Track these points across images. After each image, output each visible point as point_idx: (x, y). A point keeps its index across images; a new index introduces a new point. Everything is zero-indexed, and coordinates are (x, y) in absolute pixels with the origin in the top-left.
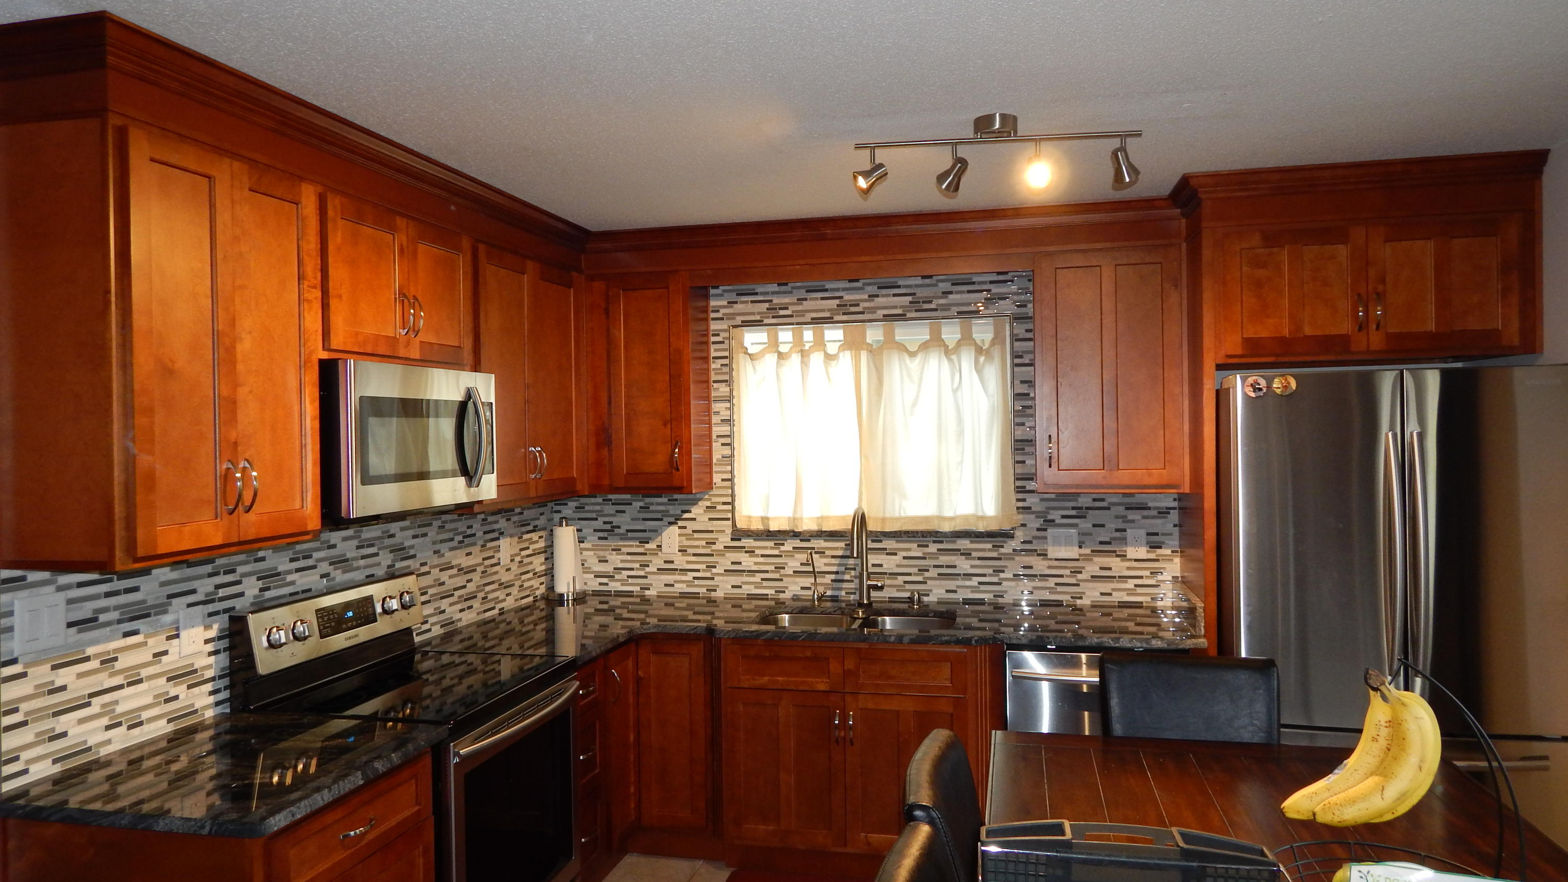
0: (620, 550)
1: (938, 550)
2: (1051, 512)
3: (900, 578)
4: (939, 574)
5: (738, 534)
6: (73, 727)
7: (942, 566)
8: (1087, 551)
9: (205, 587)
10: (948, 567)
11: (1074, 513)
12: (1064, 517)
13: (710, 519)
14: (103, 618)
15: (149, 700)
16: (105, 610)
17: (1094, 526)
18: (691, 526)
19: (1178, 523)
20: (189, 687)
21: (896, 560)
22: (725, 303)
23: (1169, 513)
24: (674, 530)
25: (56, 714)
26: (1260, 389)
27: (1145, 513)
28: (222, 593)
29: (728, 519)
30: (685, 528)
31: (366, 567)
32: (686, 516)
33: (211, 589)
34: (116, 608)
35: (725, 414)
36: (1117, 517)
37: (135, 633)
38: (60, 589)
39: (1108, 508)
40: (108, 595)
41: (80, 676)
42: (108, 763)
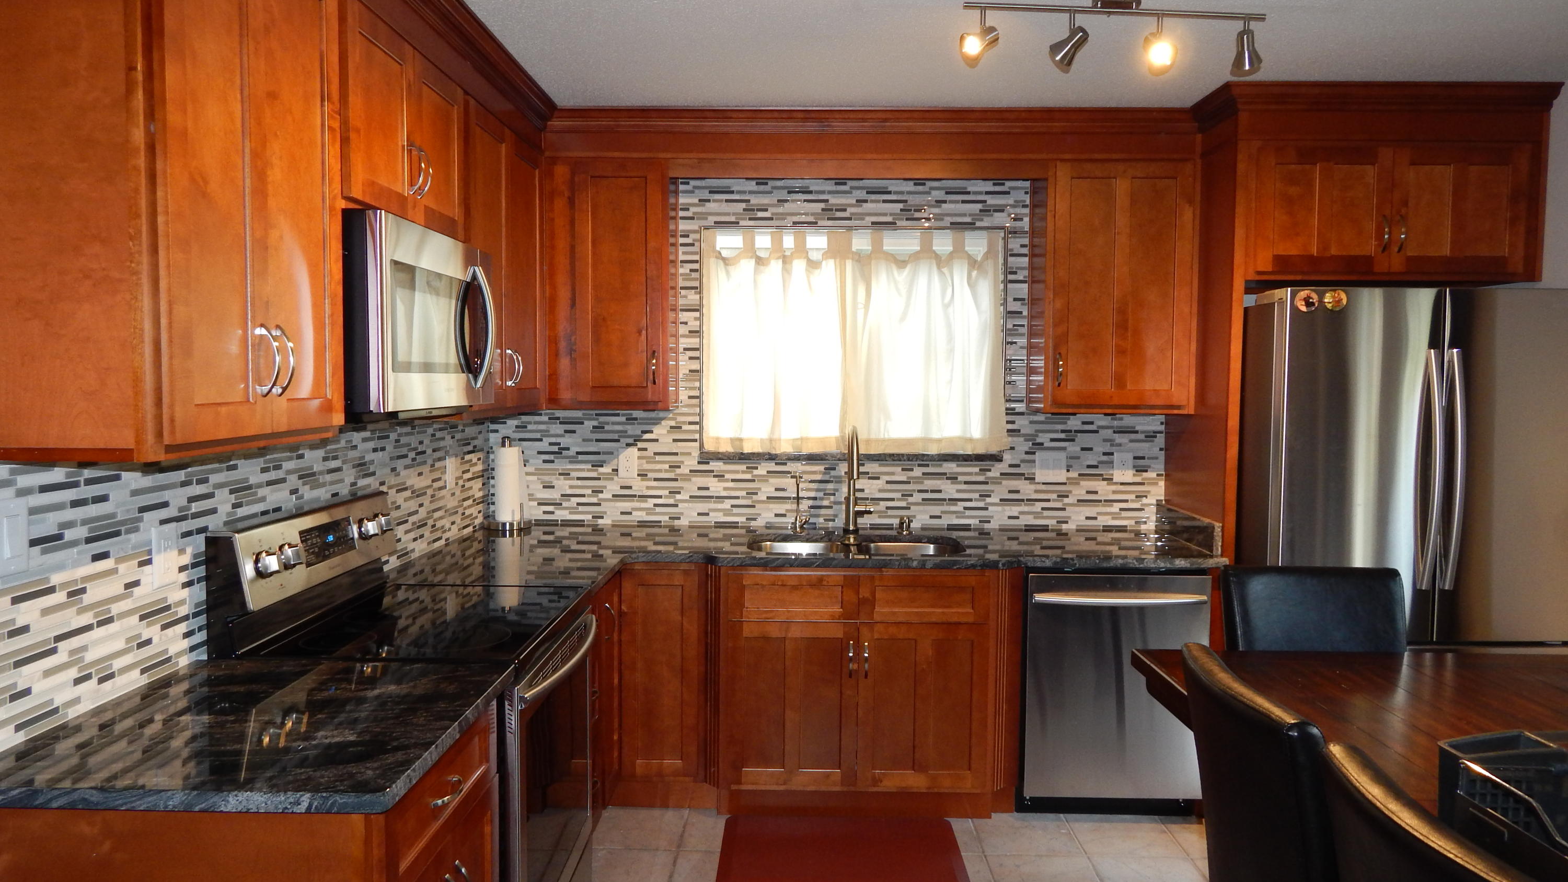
0: (569, 474)
1: (924, 474)
2: (1040, 434)
3: (882, 503)
4: (923, 500)
5: (706, 457)
6: (39, 680)
7: (926, 491)
8: (1074, 474)
9: (177, 498)
10: (932, 491)
11: (1063, 436)
12: (1052, 440)
13: (675, 440)
14: (69, 535)
15: (120, 645)
16: (70, 525)
17: (1083, 449)
18: (652, 448)
19: (1163, 447)
20: (165, 627)
21: (878, 485)
22: (696, 201)
23: (1155, 437)
24: (633, 452)
25: (18, 664)
26: (1313, 304)
27: (1133, 436)
28: (195, 507)
29: (695, 440)
30: (645, 449)
31: (332, 483)
32: (646, 436)
33: (184, 502)
34: (84, 522)
35: (695, 325)
36: (1105, 440)
37: (104, 556)
38: (23, 492)
39: (1096, 432)
40: (76, 504)
41: (46, 612)
42: (78, 729)
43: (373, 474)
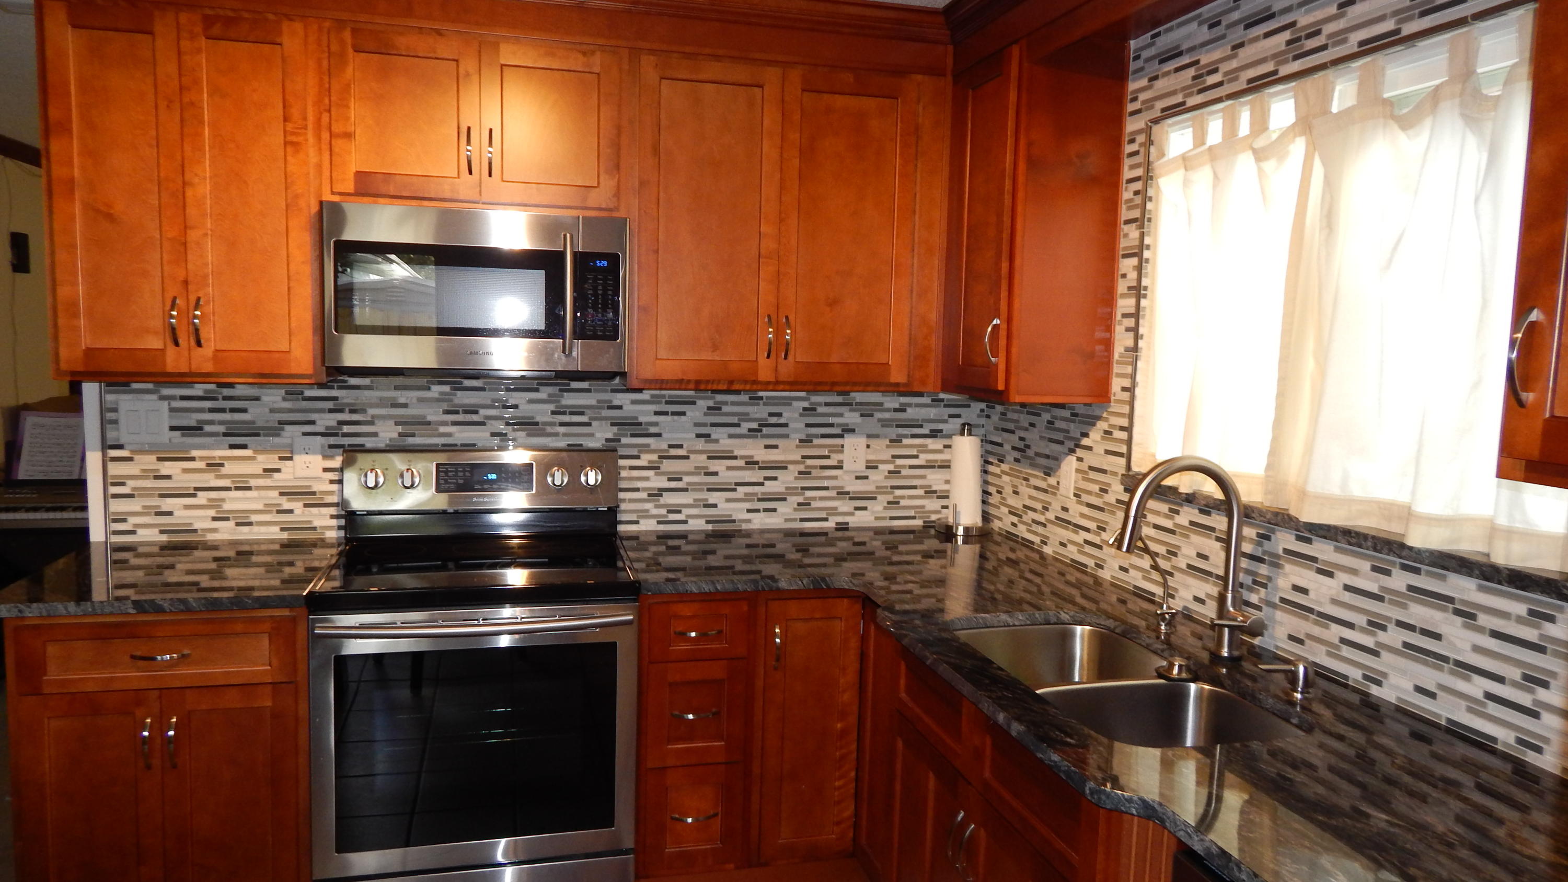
0: (1029, 480)
1: (1411, 588)
4: (1406, 645)
6: (179, 510)
7: (1411, 628)
9: (326, 421)
10: (1425, 633)
14: (208, 428)
15: (260, 507)
16: (211, 422)
18: (1088, 458)
20: (306, 505)
21: (1330, 588)
22: (1146, 82)
24: (1072, 461)
25: (162, 496)
28: (346, 429)
30: (1082, 460)
32: (1085, 441)
33: (334, 424)
34: (221, 423)
35: (1133, 277)
37: (244, 447)
38: (163, 398)
40: (212, 410)
41: (186, 471)
42: (214, 547)
43: (659, 435)
